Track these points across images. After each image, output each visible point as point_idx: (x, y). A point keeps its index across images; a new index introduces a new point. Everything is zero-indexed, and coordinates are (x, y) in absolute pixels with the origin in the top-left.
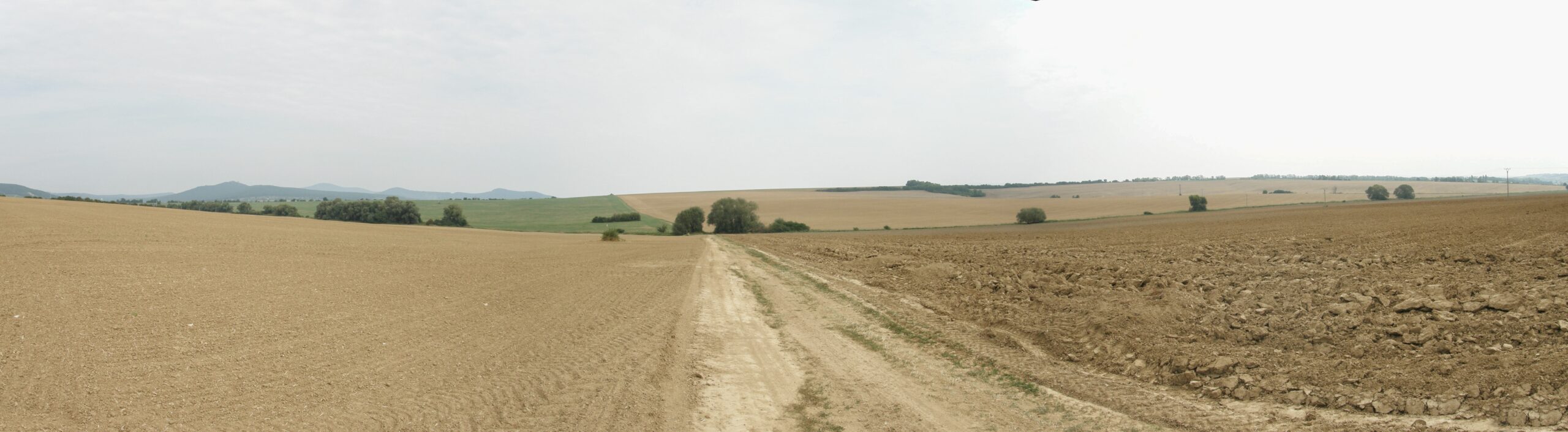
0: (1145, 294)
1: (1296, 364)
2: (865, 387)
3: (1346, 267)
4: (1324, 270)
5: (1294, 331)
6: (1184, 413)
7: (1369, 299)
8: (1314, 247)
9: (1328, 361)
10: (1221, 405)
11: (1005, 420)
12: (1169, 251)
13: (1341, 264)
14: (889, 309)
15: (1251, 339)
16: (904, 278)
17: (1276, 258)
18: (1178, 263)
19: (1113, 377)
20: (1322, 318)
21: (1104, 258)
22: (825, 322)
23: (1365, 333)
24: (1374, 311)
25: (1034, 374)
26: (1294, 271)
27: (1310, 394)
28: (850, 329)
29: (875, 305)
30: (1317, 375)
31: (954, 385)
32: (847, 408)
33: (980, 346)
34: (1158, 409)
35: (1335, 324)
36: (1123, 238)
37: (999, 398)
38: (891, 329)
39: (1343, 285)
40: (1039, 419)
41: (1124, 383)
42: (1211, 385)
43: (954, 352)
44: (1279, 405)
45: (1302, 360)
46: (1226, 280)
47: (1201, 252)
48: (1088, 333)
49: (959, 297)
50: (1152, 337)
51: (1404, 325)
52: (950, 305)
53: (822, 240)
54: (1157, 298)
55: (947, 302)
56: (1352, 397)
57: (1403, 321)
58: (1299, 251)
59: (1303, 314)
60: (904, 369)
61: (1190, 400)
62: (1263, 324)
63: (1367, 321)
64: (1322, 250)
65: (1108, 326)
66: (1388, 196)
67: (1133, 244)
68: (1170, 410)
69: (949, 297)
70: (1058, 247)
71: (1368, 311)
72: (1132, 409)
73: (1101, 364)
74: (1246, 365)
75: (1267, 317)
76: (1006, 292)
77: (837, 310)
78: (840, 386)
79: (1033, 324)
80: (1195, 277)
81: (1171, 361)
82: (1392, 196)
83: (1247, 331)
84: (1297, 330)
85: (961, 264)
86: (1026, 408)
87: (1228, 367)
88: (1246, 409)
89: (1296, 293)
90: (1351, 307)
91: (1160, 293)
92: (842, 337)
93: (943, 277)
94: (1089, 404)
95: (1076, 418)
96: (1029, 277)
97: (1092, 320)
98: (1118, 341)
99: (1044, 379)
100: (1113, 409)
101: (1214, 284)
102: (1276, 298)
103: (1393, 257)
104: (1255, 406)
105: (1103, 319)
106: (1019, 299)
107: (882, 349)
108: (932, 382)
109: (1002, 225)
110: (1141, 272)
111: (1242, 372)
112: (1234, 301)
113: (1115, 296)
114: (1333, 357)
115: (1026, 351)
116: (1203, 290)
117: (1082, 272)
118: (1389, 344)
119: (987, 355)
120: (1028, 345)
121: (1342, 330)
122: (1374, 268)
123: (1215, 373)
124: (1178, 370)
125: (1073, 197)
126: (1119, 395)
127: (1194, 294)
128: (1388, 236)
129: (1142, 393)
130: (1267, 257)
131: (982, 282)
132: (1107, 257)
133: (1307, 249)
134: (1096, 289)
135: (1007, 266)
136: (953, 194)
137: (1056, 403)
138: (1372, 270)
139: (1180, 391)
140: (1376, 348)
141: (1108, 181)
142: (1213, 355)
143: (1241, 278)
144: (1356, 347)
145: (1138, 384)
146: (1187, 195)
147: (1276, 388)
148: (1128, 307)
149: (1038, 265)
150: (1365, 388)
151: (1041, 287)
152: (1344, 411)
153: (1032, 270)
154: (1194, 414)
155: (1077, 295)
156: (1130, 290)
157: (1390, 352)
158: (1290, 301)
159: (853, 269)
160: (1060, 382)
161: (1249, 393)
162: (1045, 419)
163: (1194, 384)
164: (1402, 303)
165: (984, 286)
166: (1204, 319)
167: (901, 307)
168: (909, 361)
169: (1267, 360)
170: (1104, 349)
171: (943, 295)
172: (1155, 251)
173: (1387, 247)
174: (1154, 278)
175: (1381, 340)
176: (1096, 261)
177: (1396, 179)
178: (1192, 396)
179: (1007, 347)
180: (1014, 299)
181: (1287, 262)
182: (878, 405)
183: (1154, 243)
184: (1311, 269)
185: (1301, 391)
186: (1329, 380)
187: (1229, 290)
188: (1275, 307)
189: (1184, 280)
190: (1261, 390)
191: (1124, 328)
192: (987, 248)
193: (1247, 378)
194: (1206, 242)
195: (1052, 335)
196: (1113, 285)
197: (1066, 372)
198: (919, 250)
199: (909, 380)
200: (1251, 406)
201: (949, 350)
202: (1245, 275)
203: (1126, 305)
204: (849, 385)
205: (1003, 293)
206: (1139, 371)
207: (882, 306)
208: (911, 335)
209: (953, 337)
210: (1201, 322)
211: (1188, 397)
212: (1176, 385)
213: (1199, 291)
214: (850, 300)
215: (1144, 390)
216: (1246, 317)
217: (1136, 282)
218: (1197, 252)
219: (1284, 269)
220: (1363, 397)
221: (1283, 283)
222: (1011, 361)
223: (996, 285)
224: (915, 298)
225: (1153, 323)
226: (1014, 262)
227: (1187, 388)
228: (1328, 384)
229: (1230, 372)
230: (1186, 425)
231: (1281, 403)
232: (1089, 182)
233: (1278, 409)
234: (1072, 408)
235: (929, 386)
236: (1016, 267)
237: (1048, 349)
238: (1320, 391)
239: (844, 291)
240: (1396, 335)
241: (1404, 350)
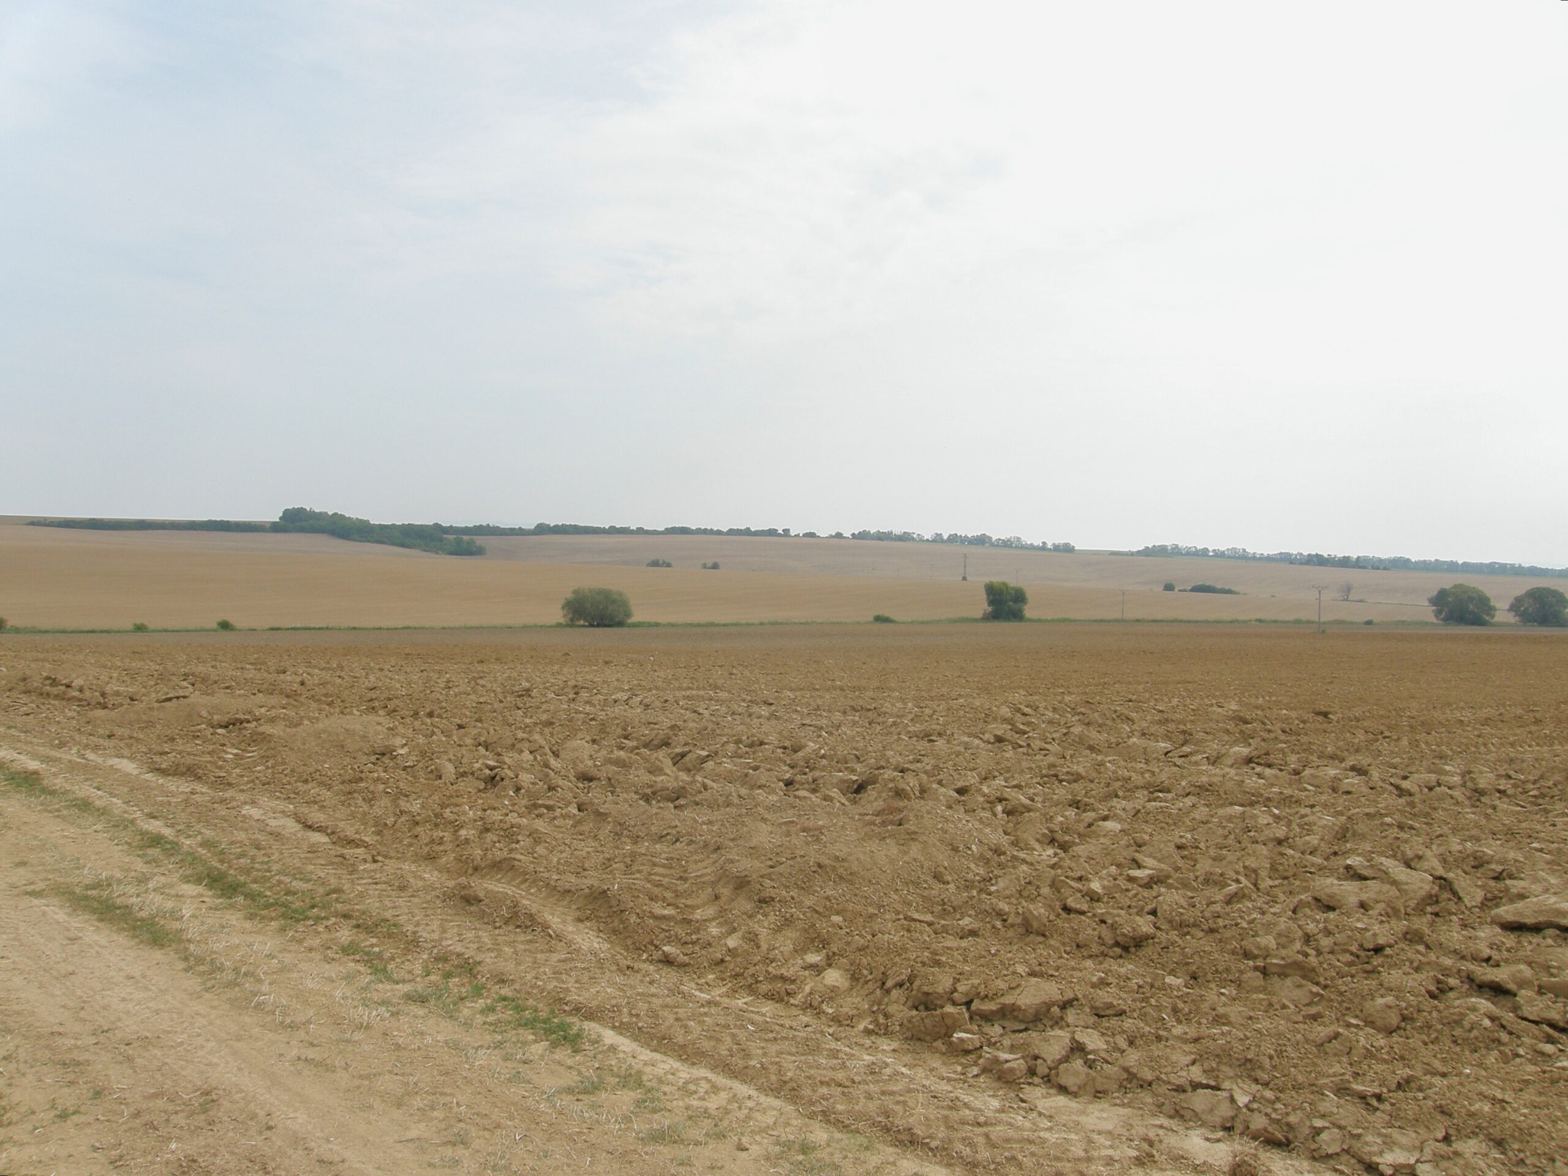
0: (862, 811)
1: (1219, 1020)
2: (123, 1048)
3: (1365, 790)
4: (1306, 790)
5: (1219, 936)
6: (932, 1113)
7: (1422, 881)
8: (1284, 731)
9: (1301, 1026)
10: (1023, 1101)
11: (493, 1117)
12: (928, 711)
13: (1352, 781)
14: (209, 833)
15: (1111, 942)
16: (253, 753)
17: (1186, 749)
18: (948, 742)
19: (768, 1008)
20: (1294, 911)
21: (768, 719)
22: (21, 876)
23: (1406, 968)
24: (1437, 914)
25: (573, 997)
26: (1229, 785)
27: (1246, 1106)
28: (94, 893)
29: (172, 826)
30: (1271, 1057)
31: (368, 1027)
32: (63, 1116)
33: (441, 926)
34: (869, 1097)
35: (1328, 933)
36: (818, 675)
37: (482, 1058)
38: (210, 887)
39: (1354, 835)
40: (578, 1107)
41: (794, 1024)
42: (1002, 1048)
43: (374, 941)
44: (1166, 1122)
45: (1235, 1011)
46: (1061, 792)
47: (1005, 720)
48: (717, 897)
49: (395, 801)
50: (871, 917)
51: (1522, 967)
52: (372, 822)
53: (41, 656)
54: (892, 823)
55: (365, 814)
56: (1359, 1136)
57: (1521, 953)
58: (1246, 738)
59: (1244, 896)
60: (236, 992)
61: (949, 1080)
62: (1142, 908)
63: (1412, 937)
64: (1304, 739)
65: (767, 883)
66: (1493, 617)
67: (842, 689)
68: (898, 1103)
69: (370, 800)
70: (657, 688)
71: (1420, 910)
72: (807, 1092)
73: (742, 975)
74: (1092, 1007)
75: (1154, 894)
76: (518, 789)
77: (62, 841)
78: (48, 1054)
79: (581, 870)
80: (985, 779)
81: (911, 979)
82: (1503, 615)
83: (1103, 922)
84: (1228, 934)
85: (408, 720)
86: (550, 1083)
87: (1048, 1006)
88: (1083, 1119)
89: (1230, 840)
90: (1372, 895)
91: (900, 811)
92: (69, 915)
93: (360, 750)
94: (703, 1072)
95: (668, 1105)
96: (576, 754)
97: (728, 866)
98: (788, 922)
99: (598, 1006)
100: (760, 1089)
101: (1032, 800)
102: (1179, 847)
103: (1499, 776)
104: (1105, 1115)
105: (757, 864)
106: (549, 808)
107: (180, 941)
108: (309, 1022)
109: (525, 628)
110: (857, 758)
111: (1082, 1023)
112: (1074, 844)
113: (791, 812)
114: (1315, 1018)
115: (559, 937)
116: (1004, 812)
117: (713, 748)
118: (1474, 1009)
119: (459, 948)
120: (564, 922)
121: (1345, 951)
122: (1440, 799)
123: (1016, 1018)
124: (926, 1003)
125: (705, 566)
126: (779, 1053)
127: (981, 821)
128: (1487, 721)
129: (834, 1054)
130: (1164, 745)
131: (458, 762)
132: (777, 718)
133: (1265, 735)
134: (744, 791)
135: (526, 728)
136: (402, 545)
137: (624, 1066)
138: (1436, 804)
139: (927, 1055)
140: (1435, 1014)
141: (792, 533)
142: (1014, 973)
143: (1098, 790)
144: (1380, 1001)
145: (826, 1029)
146: (980, 579)
147: (1163, 1076)
148: (818, 840)
149: (603, 729)
150: (1396, 1119)
151: (610, 779)
152: (1336, 1170)
153: (588, 738)
154: (954, 1115)
155: (697, 804)
156: (826, 798)
157: (1475, 1032)
158: (1214, 859)
159: (119, 732)
160: (638, 1015)
161: (1094, 1079)
162: (593, 1106)
163: (961, 1040)
164: (1520, 905)
165: (463, 774)
166: (1001, 883)
167: (242, 829)
168: (251, 968)
169: (1145, 1000)
170: (752, 938)
171: (356, 795)
172: (895, 710)
173: (1482, 749)
174: (888, 774)
175: (1451, 995)
176: (749, 726)
177: (1517, 571)
178: (955, 1072)
179: (511, 928)
180: (536, 806)
181: (1214, 761)
182: (155, 1096)
183: (892, 690)
184: (1272, 785)
185: (1225, 1094)
186: (1300, 1078)
187: (1066, 818)
188: (1177, 869)
189: (960, 784)
190: (1125, 1076)
191: (805, 889)
192: (481, 682)
193: (1093, 1041)
194: (1018, 697)
195: (626, 897)
196: (786, 785)
197: (653, 990)
198: (302, 683)
199: (247, 1019)
200: (1097, 1114)
201: (362, 936)
202: (1108, 785)
203: (815, 834)
204: (77, 1047)
205: (511, 793)
206: (831, 998)
207: (189, 826)
208: (263, 901)
209: (372, 904)
210: (993, 889)
211: (944, 1071)
212: (919, 1039)
213: (995, 815)
214: (103, 812)
215: (839, 1046)
216: (1104, 887)
217: (845, 781)
218: (995, 719)
219: (1204, 779)
220: (1389, 1144)
221: (1201, 812)
222: (518, 964)
223: (493, 773)
224: (281, 805)
225: (878, 883)
226: (544, 717)
227: (943, 1048)
228: (1297, 1087)
229: (1051, 1019)
230: (934, 1144)
231: (1171, 1117)
232: (747, 532)
233: (1161, 1132)
234: (660, 1081)
235: (301, 1034)
236: (547, 730)
237: (615, 932)
238: (1274, 1103)
239: (86, 790)
240: (1497, 991)
241: (1519, 1037)
